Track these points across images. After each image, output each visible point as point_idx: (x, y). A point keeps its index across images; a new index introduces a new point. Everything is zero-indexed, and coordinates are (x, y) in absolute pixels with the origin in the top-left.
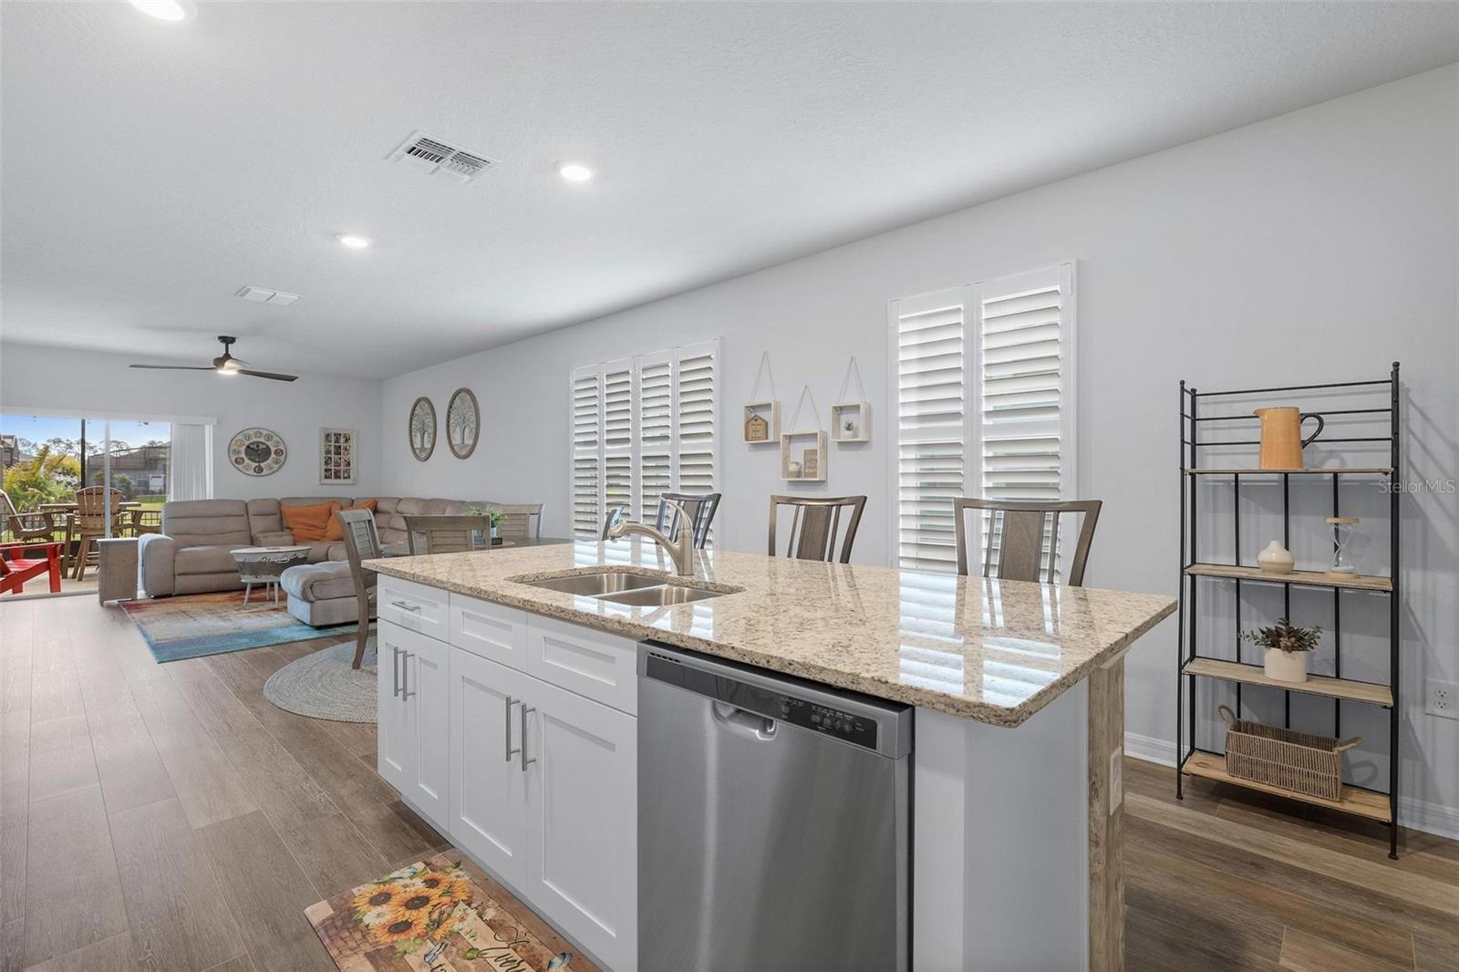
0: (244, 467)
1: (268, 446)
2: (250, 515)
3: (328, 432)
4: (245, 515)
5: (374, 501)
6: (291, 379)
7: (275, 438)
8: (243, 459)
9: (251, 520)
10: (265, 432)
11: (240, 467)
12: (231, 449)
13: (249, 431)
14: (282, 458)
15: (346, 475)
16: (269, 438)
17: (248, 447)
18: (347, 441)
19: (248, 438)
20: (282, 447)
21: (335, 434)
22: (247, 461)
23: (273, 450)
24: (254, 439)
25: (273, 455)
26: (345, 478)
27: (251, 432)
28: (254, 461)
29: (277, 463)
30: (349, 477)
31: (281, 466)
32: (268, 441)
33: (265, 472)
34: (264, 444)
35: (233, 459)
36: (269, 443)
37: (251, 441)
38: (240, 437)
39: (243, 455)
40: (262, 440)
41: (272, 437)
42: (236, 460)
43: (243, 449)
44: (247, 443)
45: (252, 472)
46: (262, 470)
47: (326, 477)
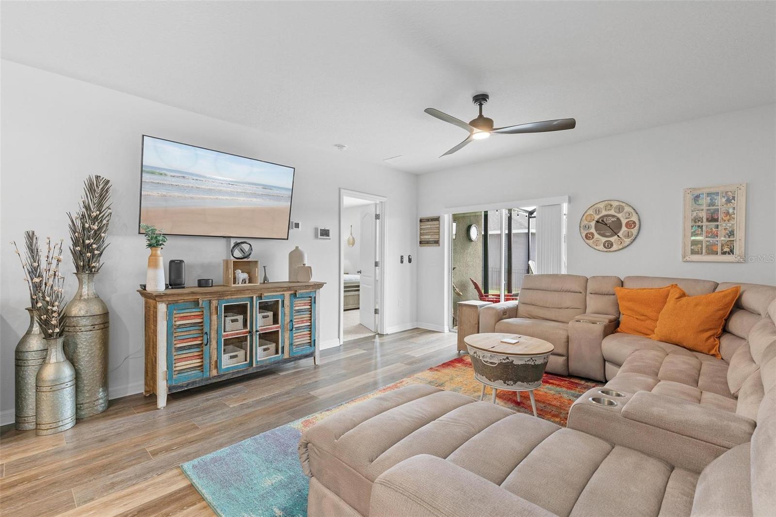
0: (593, 242)
1: (618, 219)
2: (588, 292)
3: (697, 193)
4: (583, 292)
5: (737, 290)
6: (570, 124)
7: (627, 209)
8: (592, 234)
9: (588, 298)
10: (615, 204)
11: (590, 242)
12: (582, 226)
13: (598, 205)
14: (634, 231)
15: (726, 249)
16: (620, 209)
17: (597, 222)
18: (729, 201)
19: (598, 211)
20: (634, 218)
21: (709, 194)
22: (596, 236)
23: (624, 222)
24: (604, 213)
25: (624, 228)
26: (724, 253)
27: (601, 206)
28: (604, 235)
29: (628, 236)
30: (731, 252)
31: (634, 240)
32: (619, 212)
33: (615, 247)
34: (613, 216)
35: (584, 235)
36: (619, 216)
37: (601, 215)
38: (590, 212)
39: (593, 230)
40: (612, 212)
41: (623, 208)
42: (586, 236)
43: (593, 224)
44: (597, 217)
45: (601, 247)
46: (612, 245)
47: (693, 252)
